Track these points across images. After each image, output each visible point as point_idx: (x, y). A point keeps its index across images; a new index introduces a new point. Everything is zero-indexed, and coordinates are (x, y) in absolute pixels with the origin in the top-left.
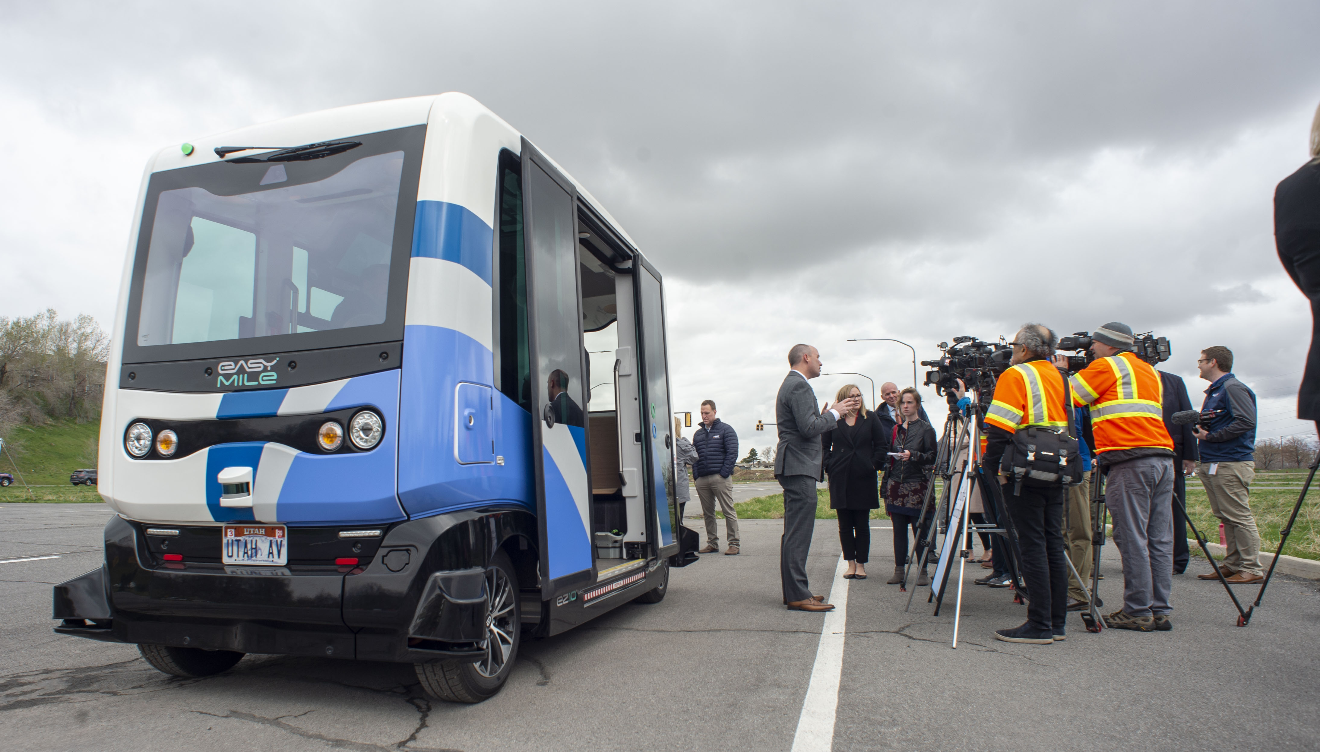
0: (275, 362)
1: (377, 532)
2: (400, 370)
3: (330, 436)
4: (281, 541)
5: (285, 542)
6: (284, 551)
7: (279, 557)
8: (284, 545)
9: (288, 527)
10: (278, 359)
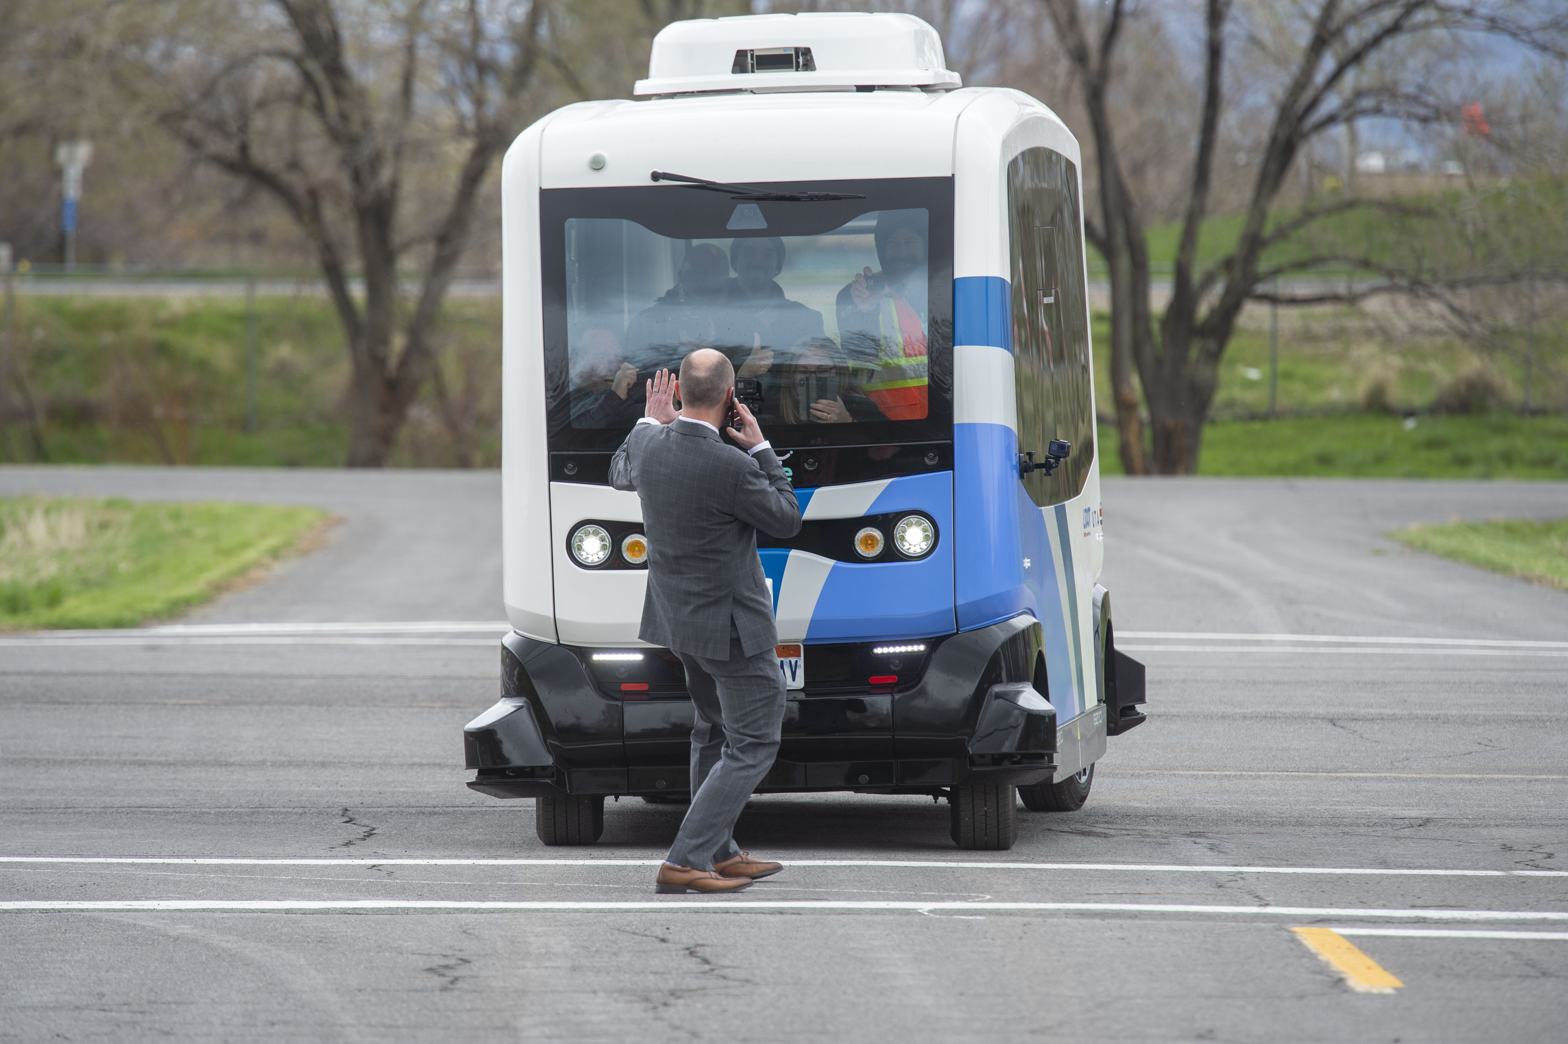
0: (788, 455)
1: (922, 648)
2: (952, 471)
3: (869, 541)
4: (796, 661)
5: (801, 662)
6: (800, 672)
7: (794, 680)
8: (800, 666)
9: (804, 645)
10: (791, 452)
